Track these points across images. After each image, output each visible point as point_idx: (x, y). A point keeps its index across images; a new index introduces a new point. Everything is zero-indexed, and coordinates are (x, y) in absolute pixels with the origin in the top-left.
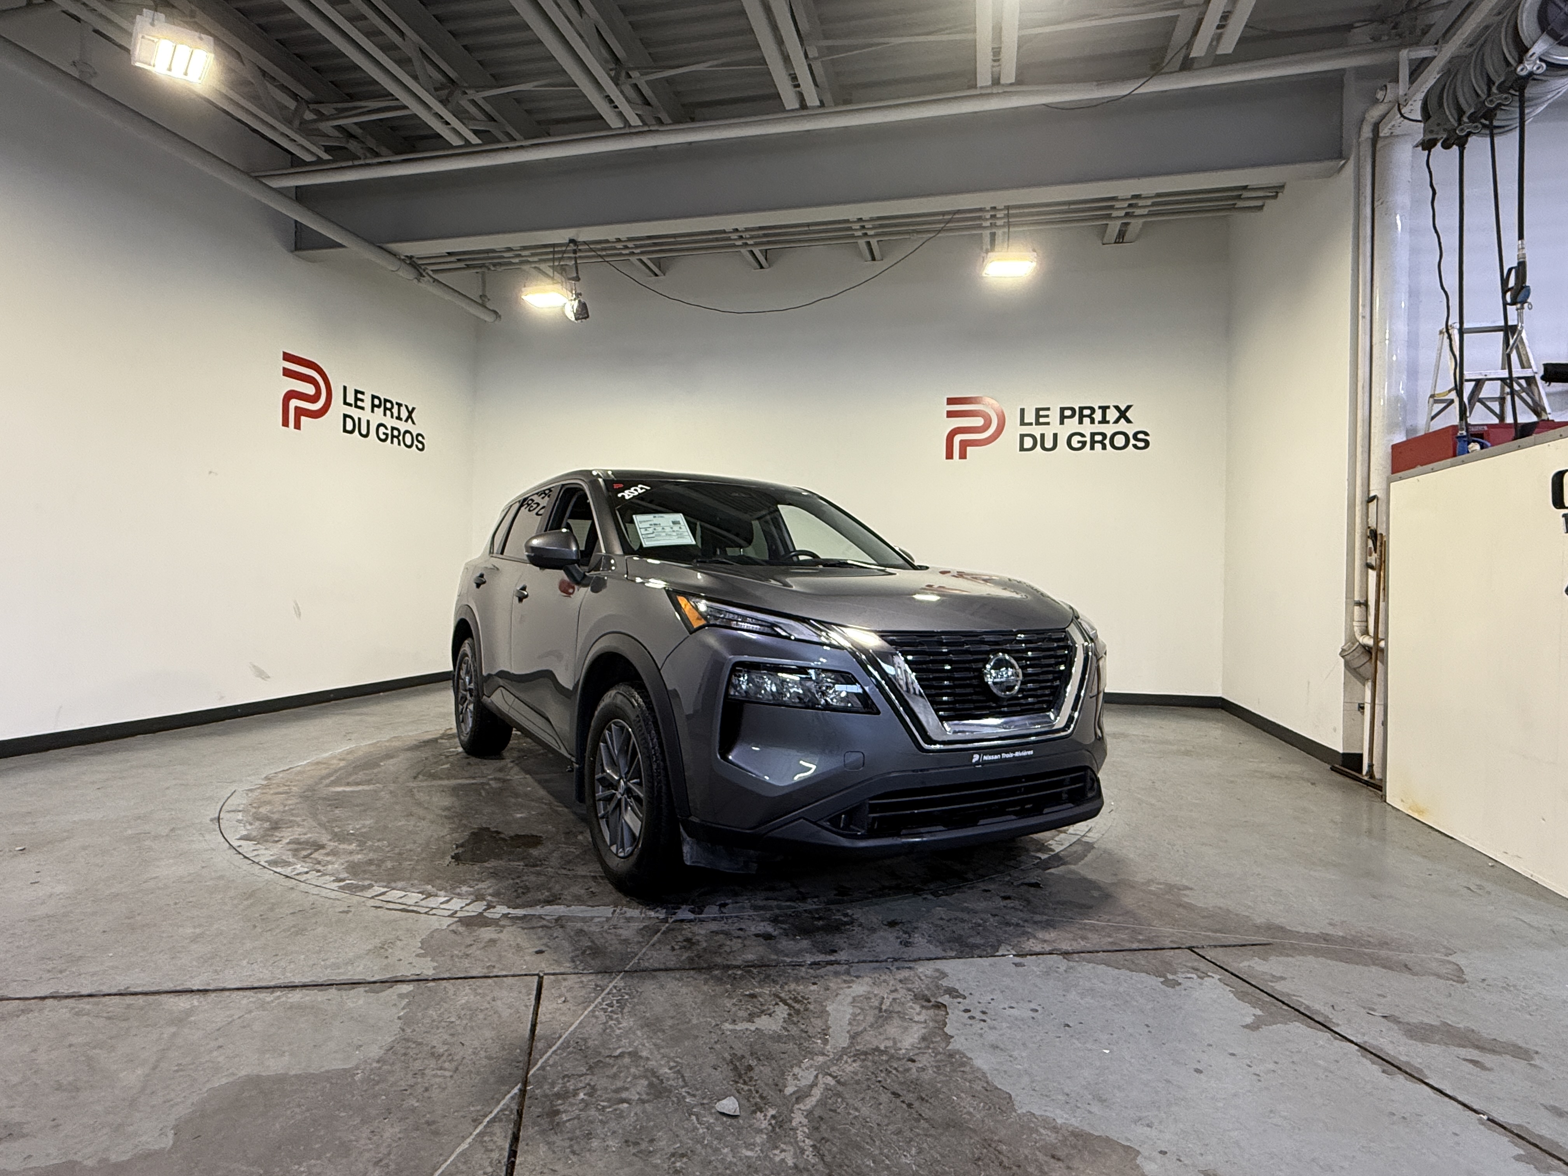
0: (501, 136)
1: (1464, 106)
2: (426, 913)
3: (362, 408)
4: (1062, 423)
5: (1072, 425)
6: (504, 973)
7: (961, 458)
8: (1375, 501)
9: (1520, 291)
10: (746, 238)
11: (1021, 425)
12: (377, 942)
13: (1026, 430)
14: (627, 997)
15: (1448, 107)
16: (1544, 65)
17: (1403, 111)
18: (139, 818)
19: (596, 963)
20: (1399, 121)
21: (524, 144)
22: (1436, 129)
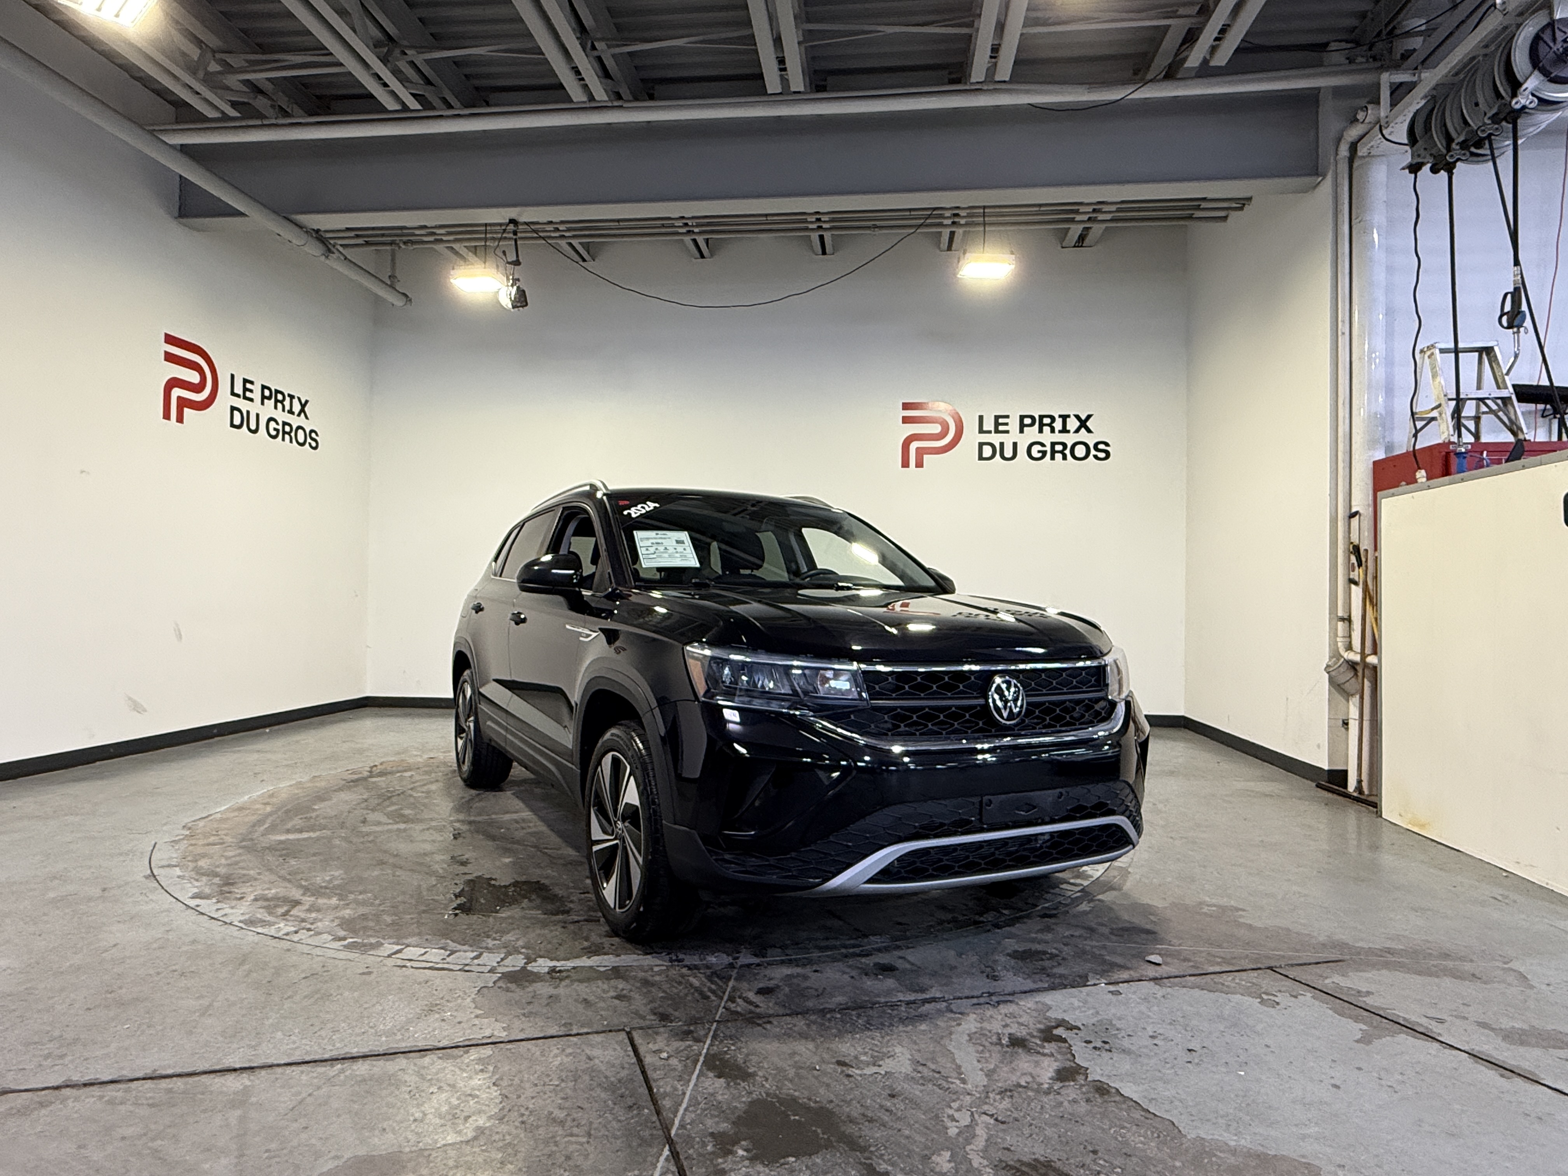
0: (436, 102)
1: (1453, 134)
3: (251, 400)
4: (1022, 431)
5: (1032, 434)
6: (585, 1030)
7: (917, 466)
8: (1357, 517)
9: (1516, 316)
10: (692, 226)
11: (980, 432)
12: (422, 1004)
13: (985, 438)
14: (733, 1048)
15: (1436, 132)
16: (1536, 100)
17: (1384, 132)
18: (54, 878)
19: (680, 1015)
20: (1379, 141)
21: (461, 112)
22: (1422, 152)
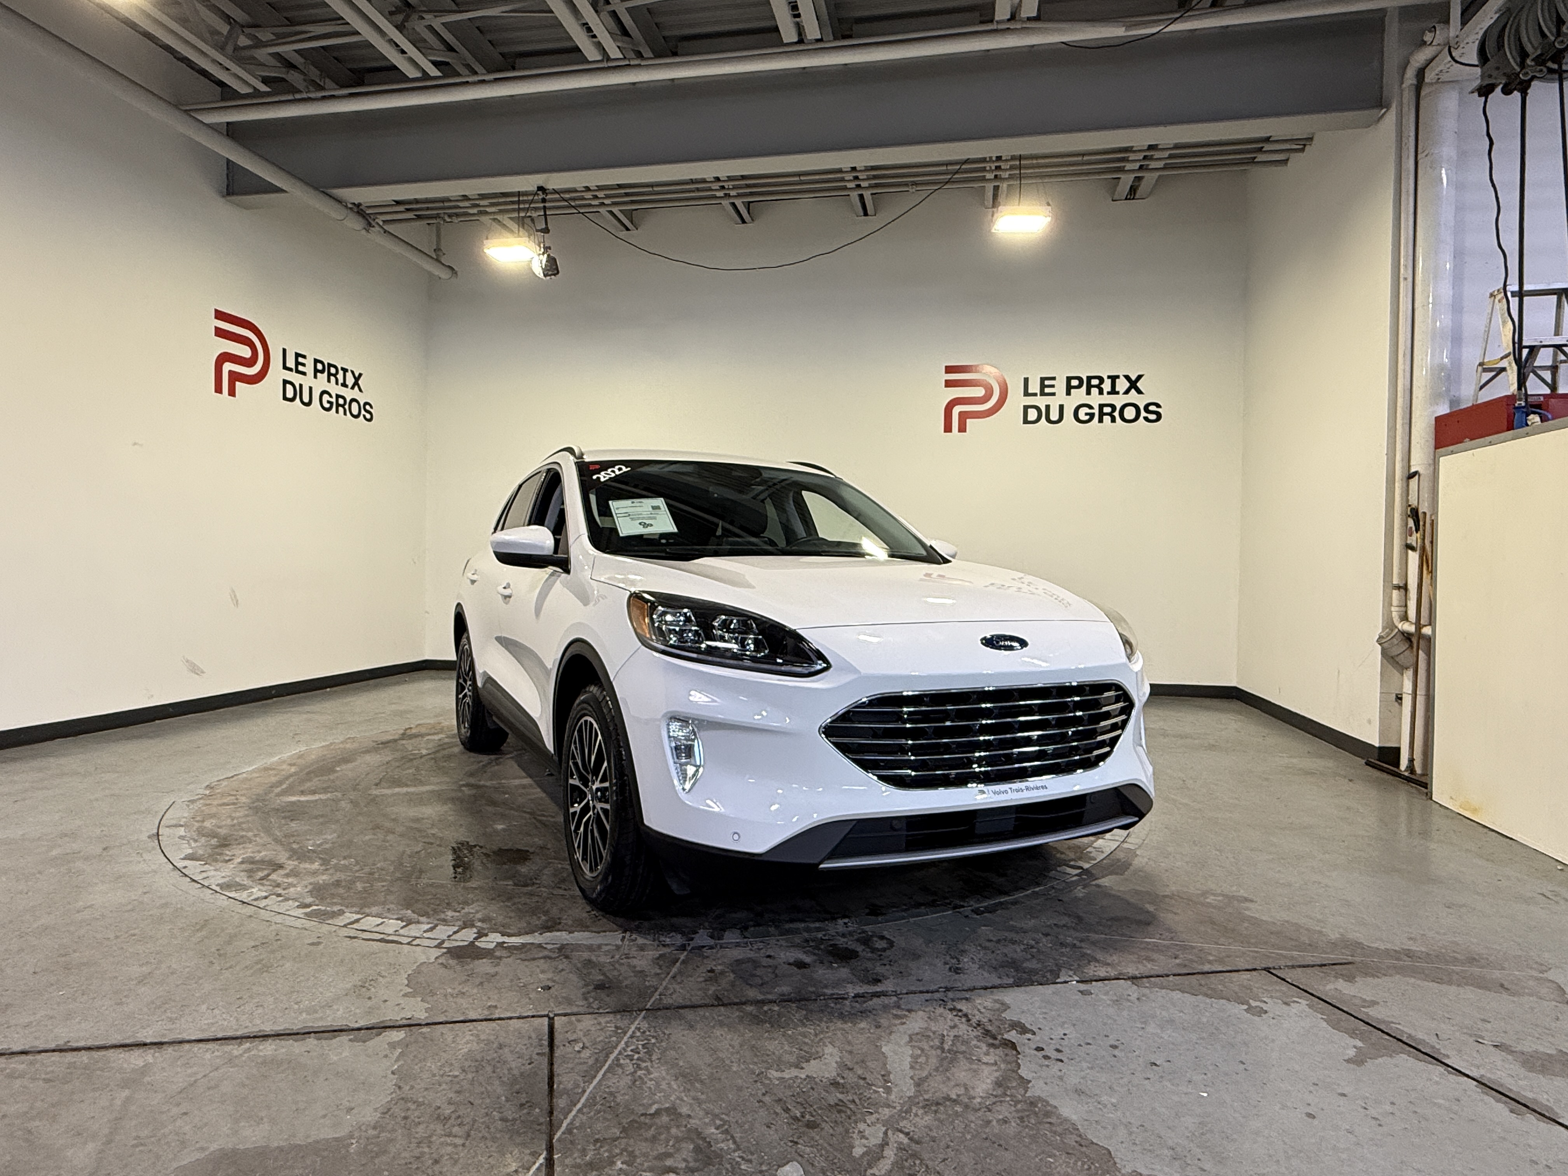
1: (1529, 48)
2: (409, 944)
3: (304, 373)
4: (1068, 393)
5: (1079, 396)
6: (509, 1015)
7: (960, 431)
8: (1417, 477)
11: (1026, 395)
12: (356, 979)
13: (1030, 401)
14: (653, 1041)
15: (1510, 48)
17: (1454, 54)
18: (66, 835)
19: (611, 1001)
20: (1448, 66)
21: (487, 78)
22: (1495, 73)
